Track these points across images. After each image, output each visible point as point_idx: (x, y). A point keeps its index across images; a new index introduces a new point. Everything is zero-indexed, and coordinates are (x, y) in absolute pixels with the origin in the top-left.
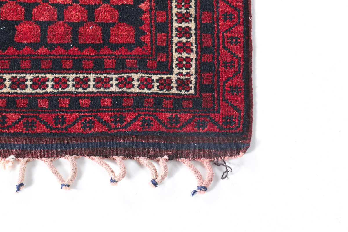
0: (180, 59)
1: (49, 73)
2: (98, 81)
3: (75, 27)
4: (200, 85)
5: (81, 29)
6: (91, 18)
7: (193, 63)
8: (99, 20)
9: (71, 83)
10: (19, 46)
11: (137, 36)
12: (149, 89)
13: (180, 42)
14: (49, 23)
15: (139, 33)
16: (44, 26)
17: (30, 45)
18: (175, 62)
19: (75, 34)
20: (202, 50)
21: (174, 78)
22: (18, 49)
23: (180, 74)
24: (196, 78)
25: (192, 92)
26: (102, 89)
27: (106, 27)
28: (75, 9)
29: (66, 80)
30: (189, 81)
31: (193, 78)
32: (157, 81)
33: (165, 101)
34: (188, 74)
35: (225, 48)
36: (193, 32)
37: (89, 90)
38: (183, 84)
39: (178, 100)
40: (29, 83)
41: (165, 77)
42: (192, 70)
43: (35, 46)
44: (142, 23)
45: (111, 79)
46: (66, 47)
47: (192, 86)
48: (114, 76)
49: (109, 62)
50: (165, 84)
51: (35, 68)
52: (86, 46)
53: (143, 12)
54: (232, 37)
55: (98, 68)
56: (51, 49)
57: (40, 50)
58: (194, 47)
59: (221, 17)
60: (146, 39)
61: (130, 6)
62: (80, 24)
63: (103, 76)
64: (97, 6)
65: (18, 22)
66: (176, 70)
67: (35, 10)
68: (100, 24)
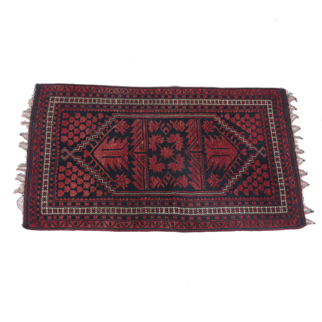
0: (263, 103)
1: (271, 133)
2: (271, 122)
3: (257, 127)
4: (269, 99)
5: (258, 126)
6: (254, 124)
7: (263, 100)
8: (254, 122)
9: (273, 128)
10: (264, 140)
11: (258, 113)
12: (272, 110)
13: (258, 103)
14: (257, 133)
15: (257, 112)
16: (258, 134)
17: (264, 137)
18: (263, 104)
19: (259, 127)
20: (259, 98)
21: (268, 105)
22: (265, 140)
23: (267, 103)
24: (267, 100)
25: (271, 101)
26: (273, 121)
27: (256, 120)
28: (252, 127)
29: (272, 129)
30: (268, 101)
31: (267, 101)
32: (269, 108)
33: (274, 107)
34: (266, 101)
35: (258, 93)
36: (255, 100)
37: (274, 124)
38: (269, 103)
39: (273, 104)
40: (274, 137)
41: (268, 107)
42: (265, 101)
43: (264, 136)
44: (254, 112)
45: (270, 119)
46: (263, 129)
47: (269, 101)
48: (269, 118)
49: (266, 119)
50: (270, 107)
51: (270, 136)
52: (262, 125)
53: (251, 112)
54: (255, 92)
55: (268, 122)
56: (264, 133)
57: (265, 135)
58: (259, 100)
59: (250, 94)
60: (258, 111)
61: (249, 114)
62: (256, 126)
63: (270, 121)
64: (250, 122)
65: (258, 140)
66: (266, 104)
67: (254, 136)
68: (255, 121)
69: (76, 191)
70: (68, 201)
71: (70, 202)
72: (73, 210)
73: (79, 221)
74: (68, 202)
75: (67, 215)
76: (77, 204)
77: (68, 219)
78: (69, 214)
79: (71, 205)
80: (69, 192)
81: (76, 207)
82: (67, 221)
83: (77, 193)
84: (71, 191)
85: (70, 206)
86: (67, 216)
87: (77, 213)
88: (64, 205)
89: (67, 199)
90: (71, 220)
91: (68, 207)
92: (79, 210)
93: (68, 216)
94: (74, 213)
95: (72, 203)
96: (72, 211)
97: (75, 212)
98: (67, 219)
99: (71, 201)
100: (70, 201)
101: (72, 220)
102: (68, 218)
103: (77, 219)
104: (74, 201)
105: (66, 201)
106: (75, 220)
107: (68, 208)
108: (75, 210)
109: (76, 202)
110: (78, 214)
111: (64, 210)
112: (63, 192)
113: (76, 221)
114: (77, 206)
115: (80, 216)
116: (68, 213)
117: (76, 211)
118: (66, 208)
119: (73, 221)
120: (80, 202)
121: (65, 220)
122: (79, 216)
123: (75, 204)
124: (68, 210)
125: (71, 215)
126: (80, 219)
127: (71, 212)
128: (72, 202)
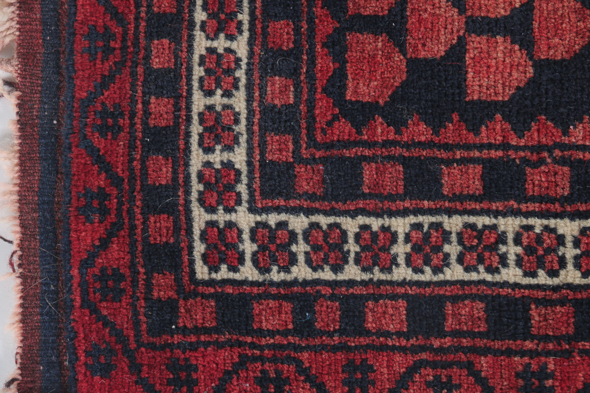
69: (527, 44)
70: (446, 147)
71: (463, 161)
72: (502, 239)
73: (568, 355)
74: (449, 163)
75: (447, 291)
76: (536, 180)
77: (457, 334)
78: (463, 283)
79: (476, 186)
80: (457, 51)
81: (528, 215)
82: (441, 350)
83: (539, 66)
84: (476, 44)
85: (472, 198)
86: (440, 301)
87: (542, 278)
88: (407, 194)
89: (437, 125)
90: (481, 343)
91: (450, 213)
92: (561, 240)
93: (455, 299)
94: (512, 274)
95: (489, 166)
96: (493, 248)
97: (519, 262)
98: (442, 334)
99: (481, 147)
100: (468, 147)
101: (497, 344)
102: (450, 324)
103: (546, 338)
104: (505, 146)
105: (430, 144)
106: (529, 345)
107: (454, 223)
108: (517, 241)
109: (525, 161)
110: (556, 289)
111: (408, 238)
112: (397, 57)
113: (532, 354)
114: (541, 199)
115: (568, 309)
116: (455, 272)
117: (529, 250)
118: (426, 220)
119: (509, 353)
120: (563, 161)
121: (430, 349)
122: (562, 302)
123: (521, 177)
124: (446, 236)
125: (482, 298)
126: (569, 339)
127: (481, 260)
128: (485, 154)
